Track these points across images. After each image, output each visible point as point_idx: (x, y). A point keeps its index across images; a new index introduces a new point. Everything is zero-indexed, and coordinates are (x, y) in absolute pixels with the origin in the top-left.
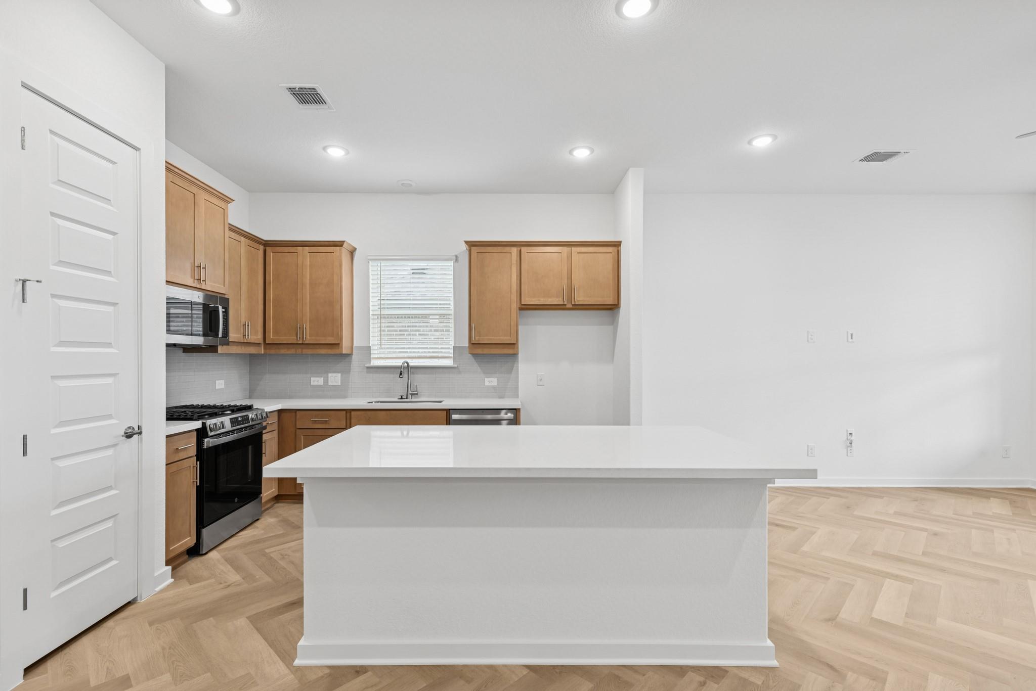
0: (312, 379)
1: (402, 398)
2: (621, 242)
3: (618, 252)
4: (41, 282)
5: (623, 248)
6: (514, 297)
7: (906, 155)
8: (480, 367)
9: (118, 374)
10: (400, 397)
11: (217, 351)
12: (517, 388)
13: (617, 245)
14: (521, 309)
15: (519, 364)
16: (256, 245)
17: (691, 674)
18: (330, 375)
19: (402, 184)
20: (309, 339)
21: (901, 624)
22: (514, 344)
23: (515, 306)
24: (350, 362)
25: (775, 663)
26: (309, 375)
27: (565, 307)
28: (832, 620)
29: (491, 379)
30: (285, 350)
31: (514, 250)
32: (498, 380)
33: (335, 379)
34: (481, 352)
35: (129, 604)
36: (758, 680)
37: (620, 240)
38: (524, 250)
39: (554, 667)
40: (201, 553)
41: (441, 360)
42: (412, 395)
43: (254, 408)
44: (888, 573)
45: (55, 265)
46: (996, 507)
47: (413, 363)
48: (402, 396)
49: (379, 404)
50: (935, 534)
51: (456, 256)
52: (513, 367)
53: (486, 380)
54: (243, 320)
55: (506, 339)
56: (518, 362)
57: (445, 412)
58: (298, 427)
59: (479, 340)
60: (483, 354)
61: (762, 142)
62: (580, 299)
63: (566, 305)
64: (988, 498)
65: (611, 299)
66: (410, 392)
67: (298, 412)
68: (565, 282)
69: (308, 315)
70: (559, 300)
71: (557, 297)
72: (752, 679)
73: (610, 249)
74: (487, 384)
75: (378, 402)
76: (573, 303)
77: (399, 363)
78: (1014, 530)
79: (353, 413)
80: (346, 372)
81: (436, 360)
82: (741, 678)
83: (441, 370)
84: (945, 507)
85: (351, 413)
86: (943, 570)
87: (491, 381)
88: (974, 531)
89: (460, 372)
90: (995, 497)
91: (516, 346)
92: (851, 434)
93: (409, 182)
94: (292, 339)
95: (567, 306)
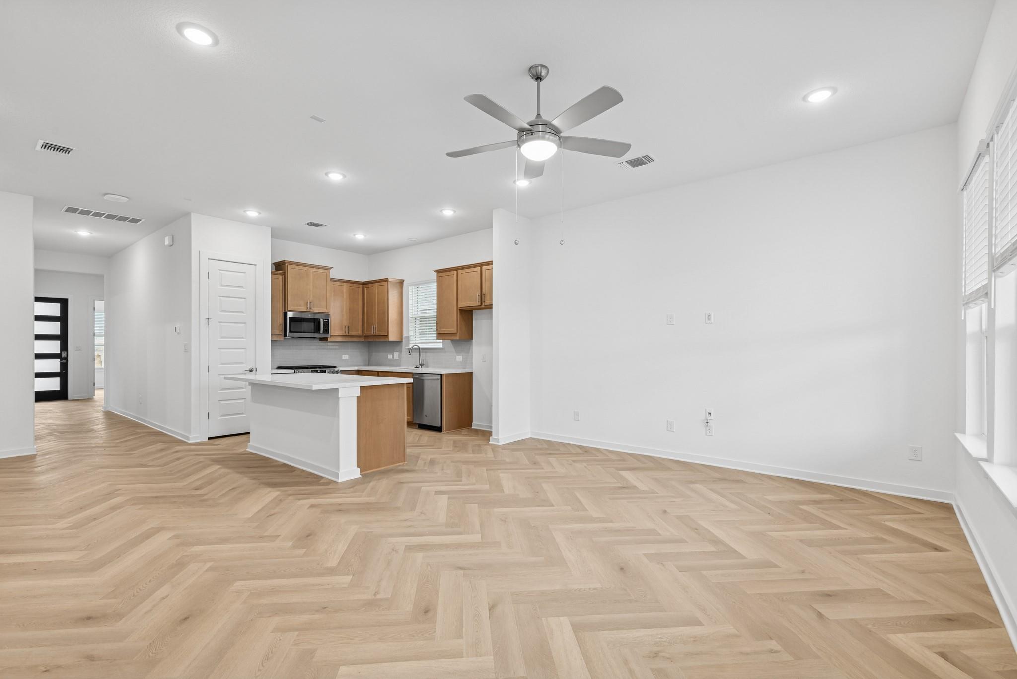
6: (455, 303)
8: (454, 349)
10: (416, 365)
11: (327, 340)
12: (472, 363)
13: (491, 263)
15: (473, 347)
16: (357, 285)
18: (395, 353)
19: (413, 241)
20: (377, 333)
22: (456, 333)
23: (456, 309)
24: (402, 346)
27: (480, 307)
29: (459, 356)
31: (455, 272)
32: (463, 357)
33: (396, 355)
38: (460, 272)
42: (420, 365)
45: (221, 312)
47: (421, 346)
52: (470, 348)
53: (457, 357)
54: (345, 324)
55: (452, 330)
56: (473, 345)
59: (440, 331)
62: (487, 301)
68: (479, 291)
69: (377, 320)
70: (477, 303)
71: (477, 301)
74: (457, 359)
76: (483, 305)
80: (400, 351)
81: (435, 344)
83: (437, 350)
87: (459, 358)
89: (445, 352)
92: (710, 413)
94: (373, 333)
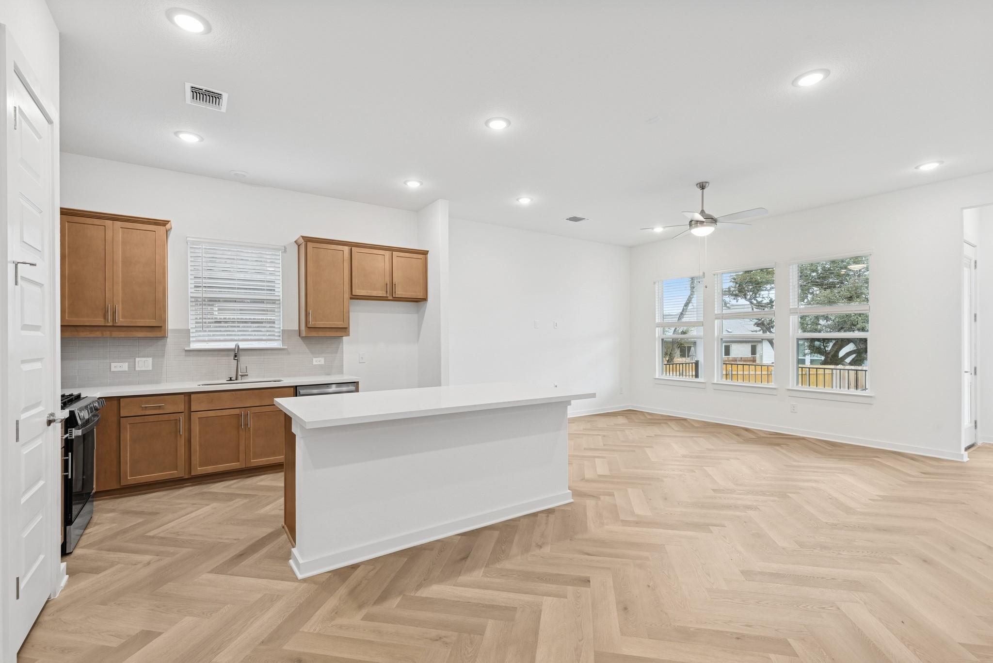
0: (113, 365)
1: (231, 380)
2: (428, 251)
3: (426, 259)
4: (36, 265)
5: (429, 255)
6: (347, 288)
7: (588, 221)
8: (308, 348)
9: (43, 358)
10: (229, 379)
12: (342, 366)
13: (425, 253)
14: (351, 298)
15: (344, 345)
17: (539, 515)
18: (137, 359)
19: (235, 174)
20: (120, 321)
21: (609, 474)
22: (346, 328)
23: (347, 296)
24: (164, 345)
25: (572, 500)
26: (108, 361)
27: (387, 298)
28: (583, 479)
29: (318, 359)
30: (88, 333)
31: (346, 249)
32: (325, 360)
33: (144, 363)
34: (316, 335)
35: (47, 602)
36: (569, 508)
37: (427, 250)
38: (355, 249)
39: (473, 531)
40: (67, 552)
41: (268, 342)
42: (242, 376)
43: (82, 396)
44: (594, 456)
46: (621, 420)
47: (243, 345)
48: (231, 378)
49: (206, 386)
50: (604, 436)
51: (285, 247)
52: (339, 347)
53: (314, 359)
55: (340, 324)
56: (343, 343)
57: (293, 388)
58: (121, 416)
59: (315, 324)
60: (318, 337)
61: (525, 201)
62: (399, 293)
63: (387, 297)
64: (617, 416)
65: (422, 294)
66: (240, 374)
67: (121, 399)
68: (388, 280)
69: (121, 295)
70: (383, 293)
71: (382, 291)
72: (566, 509)
73: (421, 256)
74: (315, 363)
75: (205, 385)
76: (394, 296)
77: (232, 345)
78: (632, 429)
79: (192, 396)
80: (159, 356)
82: (562, 510)
83: (269, 352)
84: (602, 423)
85: (190, 396)
86: (614, 450)
87: (319, 361)
88: (618, 432)
89: (289, 353)
90: (619, 415)
91: (348, 330)
92: (556, 386)
93: (244, 173)
94: (100, 321)
95: (389, 298)
